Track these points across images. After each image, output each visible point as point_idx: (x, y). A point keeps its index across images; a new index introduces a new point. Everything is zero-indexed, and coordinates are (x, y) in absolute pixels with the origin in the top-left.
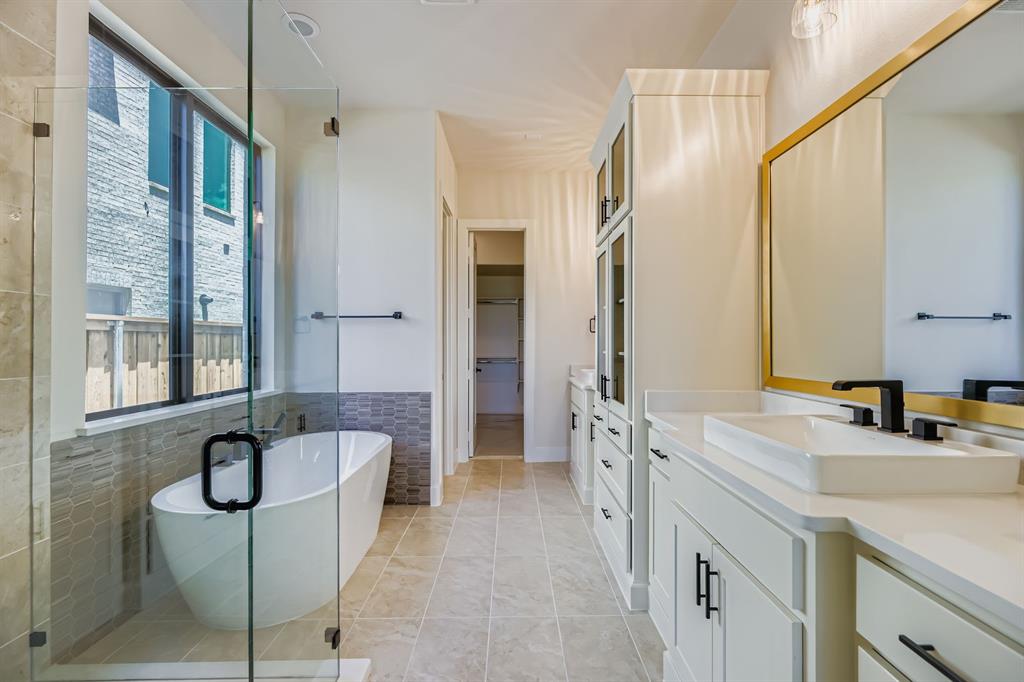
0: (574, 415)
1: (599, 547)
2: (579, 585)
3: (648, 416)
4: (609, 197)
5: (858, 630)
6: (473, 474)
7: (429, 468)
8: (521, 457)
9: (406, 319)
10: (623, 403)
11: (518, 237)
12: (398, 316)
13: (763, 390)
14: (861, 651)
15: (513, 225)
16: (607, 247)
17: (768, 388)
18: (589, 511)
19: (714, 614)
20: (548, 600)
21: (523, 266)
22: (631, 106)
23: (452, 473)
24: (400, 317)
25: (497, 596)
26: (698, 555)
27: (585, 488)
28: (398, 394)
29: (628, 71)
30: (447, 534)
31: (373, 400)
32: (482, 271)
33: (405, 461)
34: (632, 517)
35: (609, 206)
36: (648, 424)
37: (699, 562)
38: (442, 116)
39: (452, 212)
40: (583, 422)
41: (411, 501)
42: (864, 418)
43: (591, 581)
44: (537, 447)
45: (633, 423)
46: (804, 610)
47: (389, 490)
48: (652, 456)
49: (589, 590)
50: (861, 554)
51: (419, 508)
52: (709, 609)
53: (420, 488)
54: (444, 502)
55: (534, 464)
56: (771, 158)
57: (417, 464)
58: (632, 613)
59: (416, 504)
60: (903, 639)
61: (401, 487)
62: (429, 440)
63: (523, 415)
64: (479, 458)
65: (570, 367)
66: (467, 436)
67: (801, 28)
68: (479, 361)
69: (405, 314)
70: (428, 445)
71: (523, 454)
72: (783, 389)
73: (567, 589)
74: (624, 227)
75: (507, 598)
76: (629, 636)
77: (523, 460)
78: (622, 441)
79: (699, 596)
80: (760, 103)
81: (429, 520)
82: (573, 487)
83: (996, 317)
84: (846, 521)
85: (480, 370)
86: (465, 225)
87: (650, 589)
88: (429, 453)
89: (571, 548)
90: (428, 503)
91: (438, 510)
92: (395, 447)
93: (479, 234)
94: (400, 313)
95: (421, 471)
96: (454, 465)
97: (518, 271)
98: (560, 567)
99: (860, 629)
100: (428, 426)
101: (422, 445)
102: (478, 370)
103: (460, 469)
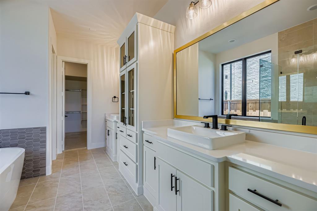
0: (108, 131)
1: (122, 176)
2: (118, 192)
3: (143, 129)
4: (127, 55)
5: (229, 189)
6: (65, 158)
7: (45, 159)
8: (86, 148)
9: (32, 95)
10: (134, 126)
11: (85, 66)
12: (27, 93)
13: (174, 119)
14: (230, 195)
15: (82, 61)
16: (126, 73)
17: (175, 118)
18: (116, 164)
19: (178, 192)
20: (108, 201)
21: (87, 78)
22: (137, 26)
23: (55, 159)
24: (29, 94)
25: (86, 207)
26: (172, 174)
27: (114, 156)
28: (27, 129)
29: (137, 13)
30: (57, 187)
31: (11, 132)
32: (67, 78)
33: (32, 158)
34: (138, 164)
35: (127, 59)
36: (143, 132)
37: (172, 176)
38: (52, 11)
39: (56, 52)
40: (113, 133)
41: (35, 175)
42: (207, 126)
43: (122, 189)
44: (92, 143)
45: (138, 132)
46: (214, 186)
47: (23, 173)
48: (145, 142)
49: (122, 193)
50: (230, 166)
51: (40, 178)
52: (176, 191)
53: (40, 169)
54: (53, 172)
55: (91, 149)
56: (177, 52)
57: (39, 158)
58: (138, 196)
59: (39, 176)
60: (249, 190)
61: (29, 170)
62: (45, 147)
63: (86, 132)
64: (67, 151)
65: (105, 114)
66: (61, 143)
67: (188, 15)
68: (67, 112)
69: (31, 92)
70: (45, 149)
71: (87, 147)
72: (183, 119)
73: (114, 195)
74: (134, 66)
75: (90, 206)
76: (139, 205)
77: (87, 149)
78: (134, 139)
79: (172, 187)
80: (173, 35)
81: (46, 182)
82: (108, 156)
83: (211, 99)
84: (226, 157)
85: (67, 116)
86: (61, 59)
87: (143, 186)
88: (45, 153)
89: (113, 179)
90: (45, 174)
91: (51, 177)
92: (26, 153)
93: (67, 63)
94: (29, 92)
95: (41, 161)
96: (56, 155)
97: (84, 80)
98: (110, 187)
99: (230, 188)
100: (45, 142)
101: (41, 150)
102: (65, 116)
103: (59, 156)
